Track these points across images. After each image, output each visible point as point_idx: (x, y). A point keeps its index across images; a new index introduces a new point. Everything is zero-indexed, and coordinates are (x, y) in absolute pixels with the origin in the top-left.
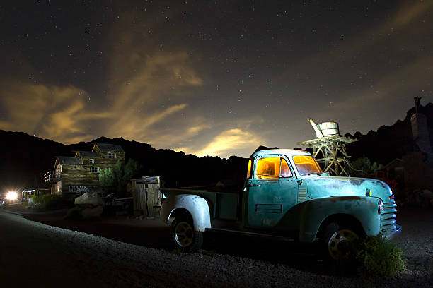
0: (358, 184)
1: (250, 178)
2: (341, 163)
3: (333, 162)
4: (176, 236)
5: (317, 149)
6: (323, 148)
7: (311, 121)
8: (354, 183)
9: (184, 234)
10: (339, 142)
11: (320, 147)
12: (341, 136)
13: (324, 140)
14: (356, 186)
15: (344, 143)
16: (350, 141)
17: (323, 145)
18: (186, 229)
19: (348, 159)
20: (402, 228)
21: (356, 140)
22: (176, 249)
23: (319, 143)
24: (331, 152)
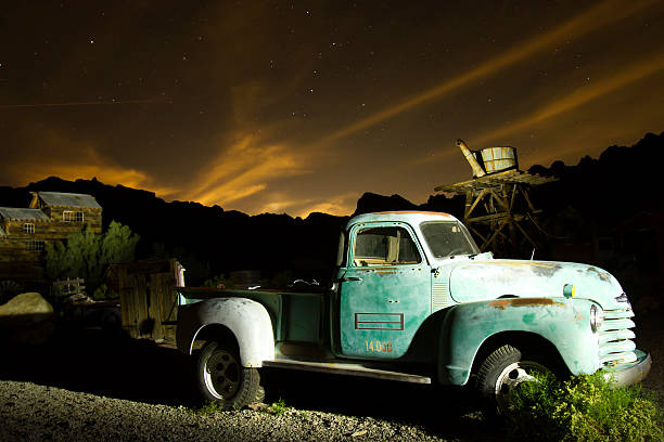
0: (548, 273)
1: (344, 265)
2: (522, 222)
3: (505, 222)
4: (207, 378)
5: (475, 198)
6: (487, 197)
7: (462, 147)
8: (540, 272)
9: (222, 373)
10: (518, 184)
11: (480, 195)
12: (522, 173)
13: (487, 182)
14: (545, 278)
15: (528, 185)
16: (540, 180)
17: (485, 190)
18: (226, 364)
19: (536, 215)
20: (652, 358)
21: (552, 178)
22: (208, 404)
23: (478, 186)
24: (501, 203)
